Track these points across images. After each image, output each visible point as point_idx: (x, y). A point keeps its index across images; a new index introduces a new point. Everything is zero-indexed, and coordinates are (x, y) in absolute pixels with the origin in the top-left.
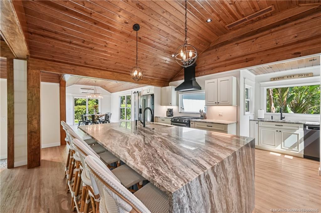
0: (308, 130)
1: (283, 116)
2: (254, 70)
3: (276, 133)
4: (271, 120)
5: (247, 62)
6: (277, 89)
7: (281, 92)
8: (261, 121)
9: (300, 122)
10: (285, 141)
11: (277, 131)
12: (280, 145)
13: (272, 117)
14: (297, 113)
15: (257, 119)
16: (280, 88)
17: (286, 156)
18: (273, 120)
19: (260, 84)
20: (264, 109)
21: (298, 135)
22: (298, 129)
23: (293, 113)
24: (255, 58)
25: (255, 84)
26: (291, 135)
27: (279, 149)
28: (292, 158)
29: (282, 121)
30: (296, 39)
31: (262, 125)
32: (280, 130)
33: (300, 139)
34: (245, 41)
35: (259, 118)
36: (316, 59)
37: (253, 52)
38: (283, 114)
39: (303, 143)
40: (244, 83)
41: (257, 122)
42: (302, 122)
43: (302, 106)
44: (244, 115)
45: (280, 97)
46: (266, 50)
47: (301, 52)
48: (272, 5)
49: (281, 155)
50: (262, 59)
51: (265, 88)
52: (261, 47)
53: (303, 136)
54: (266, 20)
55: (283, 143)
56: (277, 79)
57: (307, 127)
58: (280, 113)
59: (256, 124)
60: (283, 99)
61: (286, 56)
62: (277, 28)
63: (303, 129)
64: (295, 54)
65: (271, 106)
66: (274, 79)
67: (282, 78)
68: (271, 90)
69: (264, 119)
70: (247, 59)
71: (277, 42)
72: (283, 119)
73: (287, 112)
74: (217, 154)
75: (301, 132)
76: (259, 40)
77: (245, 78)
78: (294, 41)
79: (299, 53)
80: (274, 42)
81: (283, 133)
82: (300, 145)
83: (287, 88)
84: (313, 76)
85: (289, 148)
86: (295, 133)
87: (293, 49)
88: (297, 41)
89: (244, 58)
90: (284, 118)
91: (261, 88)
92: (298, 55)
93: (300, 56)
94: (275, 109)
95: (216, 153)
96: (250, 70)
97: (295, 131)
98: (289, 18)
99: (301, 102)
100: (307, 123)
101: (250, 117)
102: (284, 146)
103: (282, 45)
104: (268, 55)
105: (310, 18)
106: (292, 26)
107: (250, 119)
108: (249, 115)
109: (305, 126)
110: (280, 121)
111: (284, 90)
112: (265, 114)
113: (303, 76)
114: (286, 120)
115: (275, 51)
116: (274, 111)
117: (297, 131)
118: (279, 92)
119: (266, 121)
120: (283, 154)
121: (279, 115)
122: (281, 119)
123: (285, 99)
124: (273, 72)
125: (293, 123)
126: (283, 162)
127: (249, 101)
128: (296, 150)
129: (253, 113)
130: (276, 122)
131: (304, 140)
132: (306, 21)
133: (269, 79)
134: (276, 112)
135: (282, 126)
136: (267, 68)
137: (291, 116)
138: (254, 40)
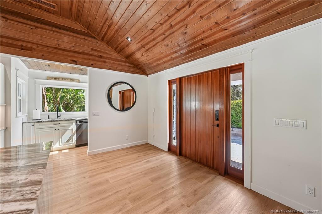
0: (78, 124)
1: (59, 115)
2: (29, 62)
3: (54, 132)
4: (48, 120)
5: (22, 49)
6: (51, 88)
7: (55, 92)
8: (39, 122)
9: (73, 119)
10: (62, 137)
11: (55, 130)
12: (58, 142)
13: (49, 116)
14: (67, 111)
15: (32, 121)
16: (55, 88)
17: (63, 151)
18: (50, 120)
19: (35, 81)
20: (39, 109)
21: (72, 129)
22: (72, 125)
23: (65, 111)
24: (34, 49)
25: (28, 79)
26: (67, 131)
27: (57, 147)
28: (67, 151)
29: (58, 119)
30: (73, 48)
31: (39, 127)
32: (58, 128)
33: (73, 132)
34: (19, 22)
35: (34, 119)
36: (83, 70)
37: (33, 42)
38: (59, 112)
39: (75, 135)
40: (16, 76)
41: (34, 124)
42: (75, 119)
43: (70, 105)
44: (17, 116)
45: (54, 97)
46: (48, 46)
47: (77, 61)
48: (56, 4)
49: (59, 152)
50: (43, 54)
51: (40, 85)
52: (42, 40)
53: (76, 129)
54: (48, 14)
55: (60, 139)
56: (54, 79)
57: (78, 122)
58: (56, 112)
59: (32, 127)
60: (57, 99)
61: (66, 60)
62: (58, 30)
63: (75, 124)
64: (73, 61)
65: (44, 106)
66: (50, 78)
67: (58, 79)
68: (45, 89)
69: (40, 120)
70: (22, 46)
71: (59, 44)
72: (59, 118)
73: (61, 111)
74: (26, 179)
75: (74, 127)
76: (39, 31)
77: (17, 70)
78: (72, 50)
79: (76, 62)
80: (56, 42)
81: (61, 130)
82: (73, 137)
83: (61, 89)
84: (80, 82)
85: (65, 143)
86: (70, 128)
87: (71, 56)
88: (74, 50)
89: (20, 43)
90: (60, 116)
91: (36, 85)
92: (74, 62)
93: (76, 64)
94: (48, 108)
95: (21, 180)
96: (23, 61)
97: (70, 127)
98: (69, 27)
99: (70, 102)
100: (78, 119)
101: (23, 119)
102: (62, 143)
103: (63, 48)
104: (50, 52)
105: (82, 38)
106: (70, 35)
107: (24, 122)
108: (22, 117)
109: (77, 121)
110: (57, 119)
111: (58, 90)
112: (41, 114)
113: (74, 81)
114: (62, 118)
115: (57, 51)
116: (47, 111)
117: (71, 126)
118: (54, 92)
119: (44, 122)
120: (60, 150)
121: (55, 114)
122: (58, 118)
123: (59, 99)
124: (49, 71)
125: (69, 120)
126: (60, 158)
127: (21, 99)
128: (71, 143)
129: (27, 114)
130: (53, 121)
131: (76, 132)
132: (80, 38)
133: (45, 77)
134: (49, 111)
135: (60, 124)
136: (45, 65)
137: (64, 114)
138: (33, 28)
